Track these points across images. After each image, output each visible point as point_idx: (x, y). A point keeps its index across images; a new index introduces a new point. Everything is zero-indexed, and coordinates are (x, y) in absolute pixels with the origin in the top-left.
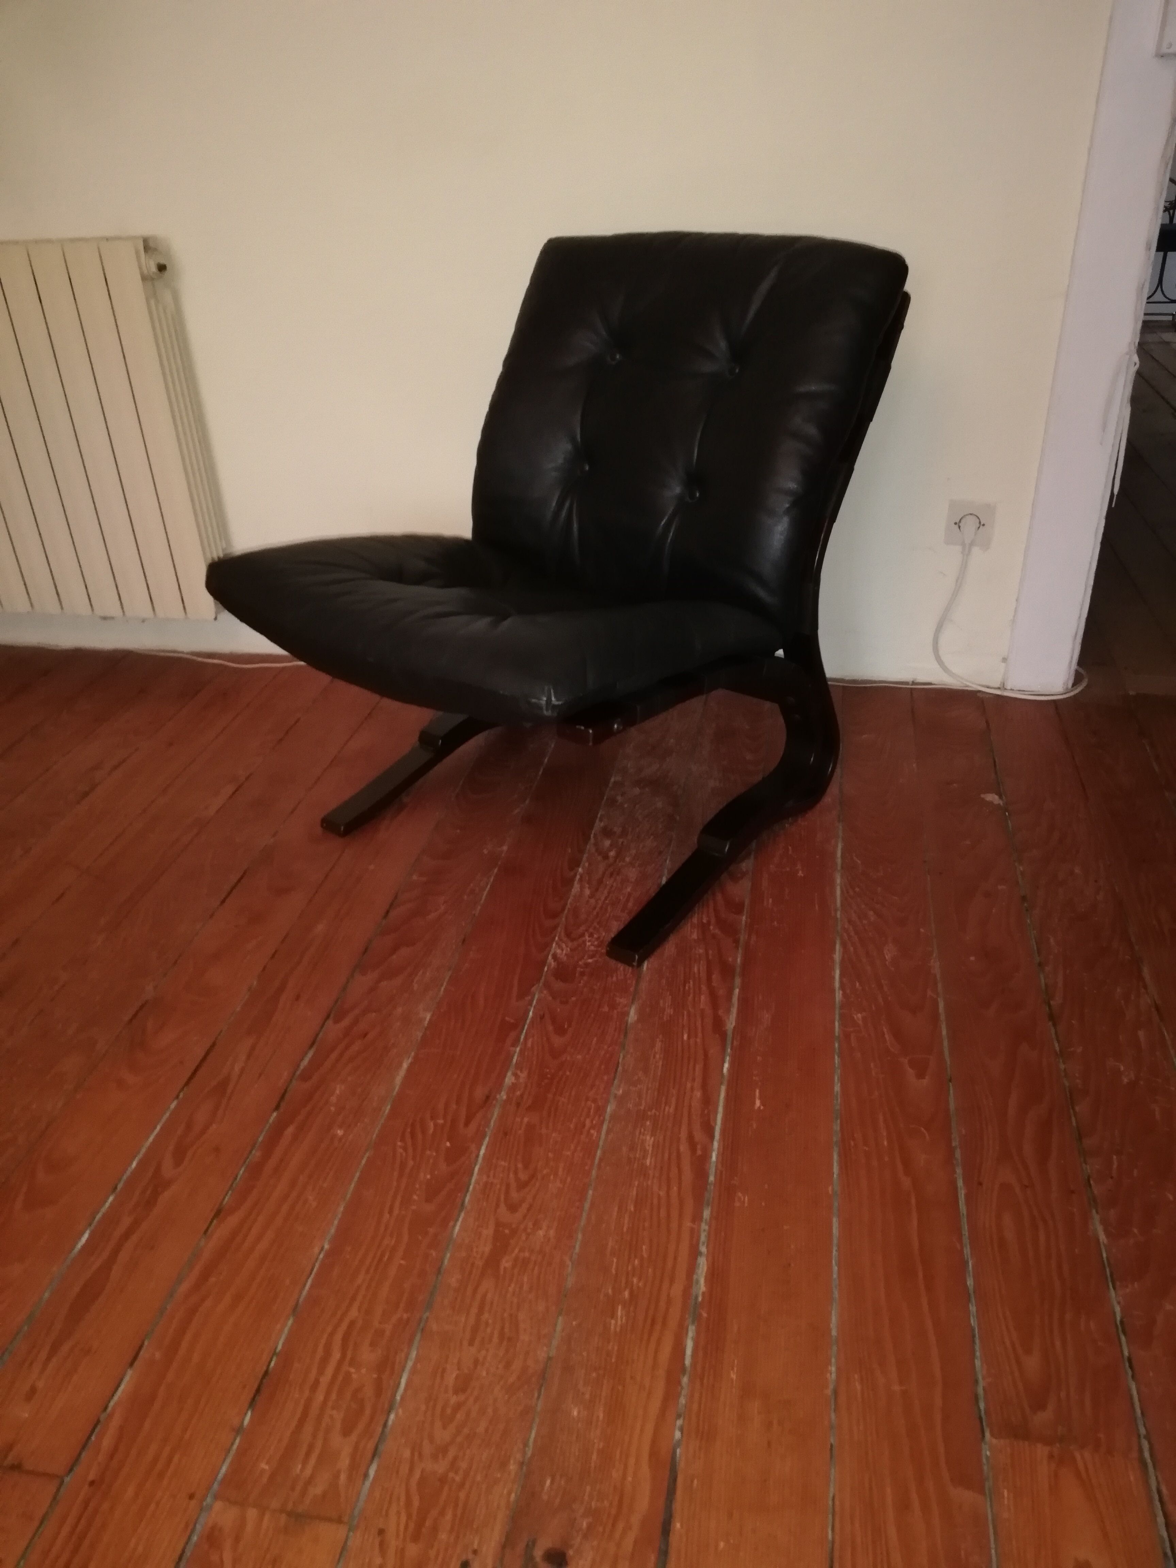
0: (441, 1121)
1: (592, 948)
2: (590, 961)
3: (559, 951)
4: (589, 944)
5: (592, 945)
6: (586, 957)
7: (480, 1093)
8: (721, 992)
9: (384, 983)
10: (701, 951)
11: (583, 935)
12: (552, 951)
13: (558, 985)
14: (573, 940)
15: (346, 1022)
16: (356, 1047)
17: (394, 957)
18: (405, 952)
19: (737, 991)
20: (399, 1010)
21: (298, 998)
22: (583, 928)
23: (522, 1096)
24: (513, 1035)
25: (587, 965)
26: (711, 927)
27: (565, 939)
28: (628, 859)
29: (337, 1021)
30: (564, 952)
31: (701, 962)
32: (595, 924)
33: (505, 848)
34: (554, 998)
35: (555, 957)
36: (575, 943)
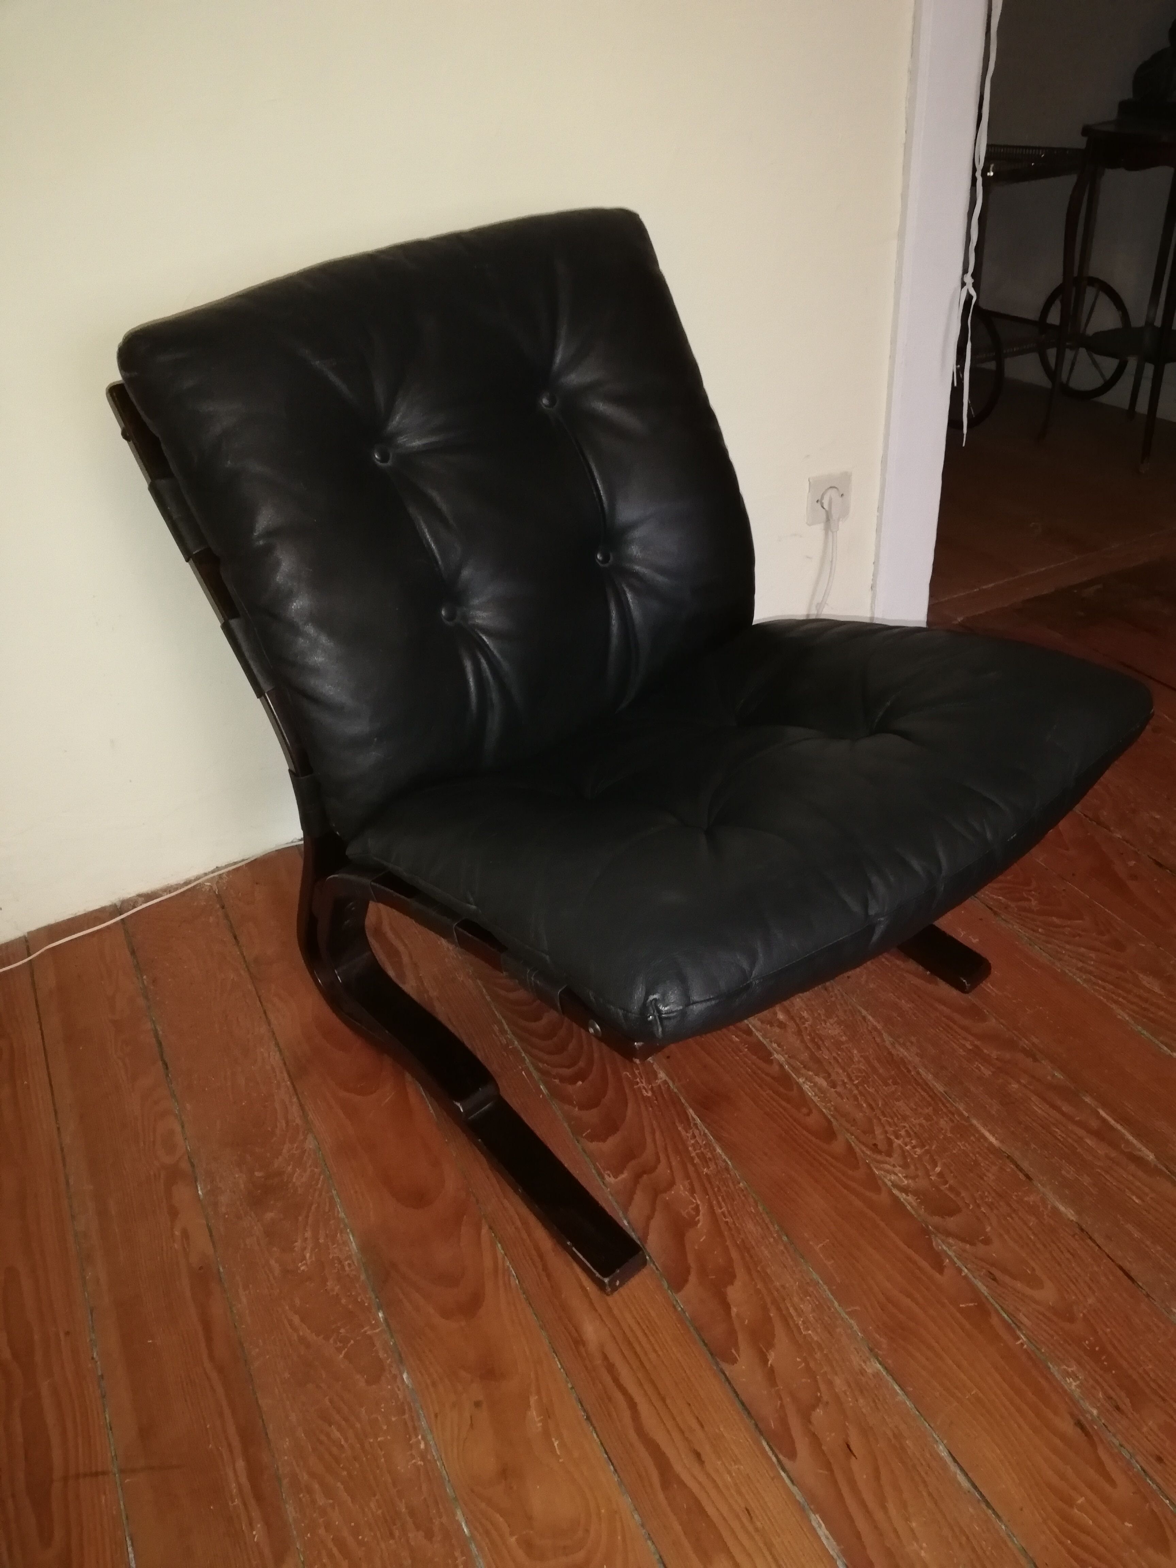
0: (1081, 1500)
1: (919, 1151)
2: (938, 1169)
3: (893, 1177)
4: (908, 1148)
5: (914, 1147)
6: (929, 1167)
7: (1067, 1427)
8: (1094, 1124)
9: (772, 1357)
10: (1015, 1086)
11: (890, 1142)
12: (889, 1184)
13: (951, 1222)
14: (889, 1154)
15: (802, 1445)
16: (862, 1476)
17: (734, 1310)
18: (735, 1293)
19: (1102, 1113)
20: (838, 1381)
21: (698, 1456)
22: (878, 1131)
23: (1105, 1393)
24: (995, 1320)
25: (940, 1175)
26: (985, 1051)
27: (879, 1157)
28: (805, 1014)
29: (792, 1455)
30: (900, 1175)
31: (1032, 1099)
32: (883, 1119)
33: (662, 1075)
34: (972, 1244)
35: (895, 1185)
36: (895, 1155)
